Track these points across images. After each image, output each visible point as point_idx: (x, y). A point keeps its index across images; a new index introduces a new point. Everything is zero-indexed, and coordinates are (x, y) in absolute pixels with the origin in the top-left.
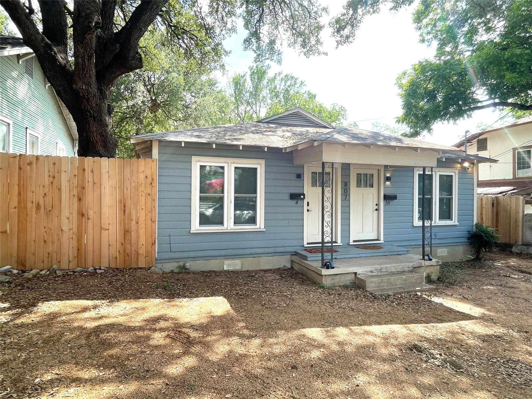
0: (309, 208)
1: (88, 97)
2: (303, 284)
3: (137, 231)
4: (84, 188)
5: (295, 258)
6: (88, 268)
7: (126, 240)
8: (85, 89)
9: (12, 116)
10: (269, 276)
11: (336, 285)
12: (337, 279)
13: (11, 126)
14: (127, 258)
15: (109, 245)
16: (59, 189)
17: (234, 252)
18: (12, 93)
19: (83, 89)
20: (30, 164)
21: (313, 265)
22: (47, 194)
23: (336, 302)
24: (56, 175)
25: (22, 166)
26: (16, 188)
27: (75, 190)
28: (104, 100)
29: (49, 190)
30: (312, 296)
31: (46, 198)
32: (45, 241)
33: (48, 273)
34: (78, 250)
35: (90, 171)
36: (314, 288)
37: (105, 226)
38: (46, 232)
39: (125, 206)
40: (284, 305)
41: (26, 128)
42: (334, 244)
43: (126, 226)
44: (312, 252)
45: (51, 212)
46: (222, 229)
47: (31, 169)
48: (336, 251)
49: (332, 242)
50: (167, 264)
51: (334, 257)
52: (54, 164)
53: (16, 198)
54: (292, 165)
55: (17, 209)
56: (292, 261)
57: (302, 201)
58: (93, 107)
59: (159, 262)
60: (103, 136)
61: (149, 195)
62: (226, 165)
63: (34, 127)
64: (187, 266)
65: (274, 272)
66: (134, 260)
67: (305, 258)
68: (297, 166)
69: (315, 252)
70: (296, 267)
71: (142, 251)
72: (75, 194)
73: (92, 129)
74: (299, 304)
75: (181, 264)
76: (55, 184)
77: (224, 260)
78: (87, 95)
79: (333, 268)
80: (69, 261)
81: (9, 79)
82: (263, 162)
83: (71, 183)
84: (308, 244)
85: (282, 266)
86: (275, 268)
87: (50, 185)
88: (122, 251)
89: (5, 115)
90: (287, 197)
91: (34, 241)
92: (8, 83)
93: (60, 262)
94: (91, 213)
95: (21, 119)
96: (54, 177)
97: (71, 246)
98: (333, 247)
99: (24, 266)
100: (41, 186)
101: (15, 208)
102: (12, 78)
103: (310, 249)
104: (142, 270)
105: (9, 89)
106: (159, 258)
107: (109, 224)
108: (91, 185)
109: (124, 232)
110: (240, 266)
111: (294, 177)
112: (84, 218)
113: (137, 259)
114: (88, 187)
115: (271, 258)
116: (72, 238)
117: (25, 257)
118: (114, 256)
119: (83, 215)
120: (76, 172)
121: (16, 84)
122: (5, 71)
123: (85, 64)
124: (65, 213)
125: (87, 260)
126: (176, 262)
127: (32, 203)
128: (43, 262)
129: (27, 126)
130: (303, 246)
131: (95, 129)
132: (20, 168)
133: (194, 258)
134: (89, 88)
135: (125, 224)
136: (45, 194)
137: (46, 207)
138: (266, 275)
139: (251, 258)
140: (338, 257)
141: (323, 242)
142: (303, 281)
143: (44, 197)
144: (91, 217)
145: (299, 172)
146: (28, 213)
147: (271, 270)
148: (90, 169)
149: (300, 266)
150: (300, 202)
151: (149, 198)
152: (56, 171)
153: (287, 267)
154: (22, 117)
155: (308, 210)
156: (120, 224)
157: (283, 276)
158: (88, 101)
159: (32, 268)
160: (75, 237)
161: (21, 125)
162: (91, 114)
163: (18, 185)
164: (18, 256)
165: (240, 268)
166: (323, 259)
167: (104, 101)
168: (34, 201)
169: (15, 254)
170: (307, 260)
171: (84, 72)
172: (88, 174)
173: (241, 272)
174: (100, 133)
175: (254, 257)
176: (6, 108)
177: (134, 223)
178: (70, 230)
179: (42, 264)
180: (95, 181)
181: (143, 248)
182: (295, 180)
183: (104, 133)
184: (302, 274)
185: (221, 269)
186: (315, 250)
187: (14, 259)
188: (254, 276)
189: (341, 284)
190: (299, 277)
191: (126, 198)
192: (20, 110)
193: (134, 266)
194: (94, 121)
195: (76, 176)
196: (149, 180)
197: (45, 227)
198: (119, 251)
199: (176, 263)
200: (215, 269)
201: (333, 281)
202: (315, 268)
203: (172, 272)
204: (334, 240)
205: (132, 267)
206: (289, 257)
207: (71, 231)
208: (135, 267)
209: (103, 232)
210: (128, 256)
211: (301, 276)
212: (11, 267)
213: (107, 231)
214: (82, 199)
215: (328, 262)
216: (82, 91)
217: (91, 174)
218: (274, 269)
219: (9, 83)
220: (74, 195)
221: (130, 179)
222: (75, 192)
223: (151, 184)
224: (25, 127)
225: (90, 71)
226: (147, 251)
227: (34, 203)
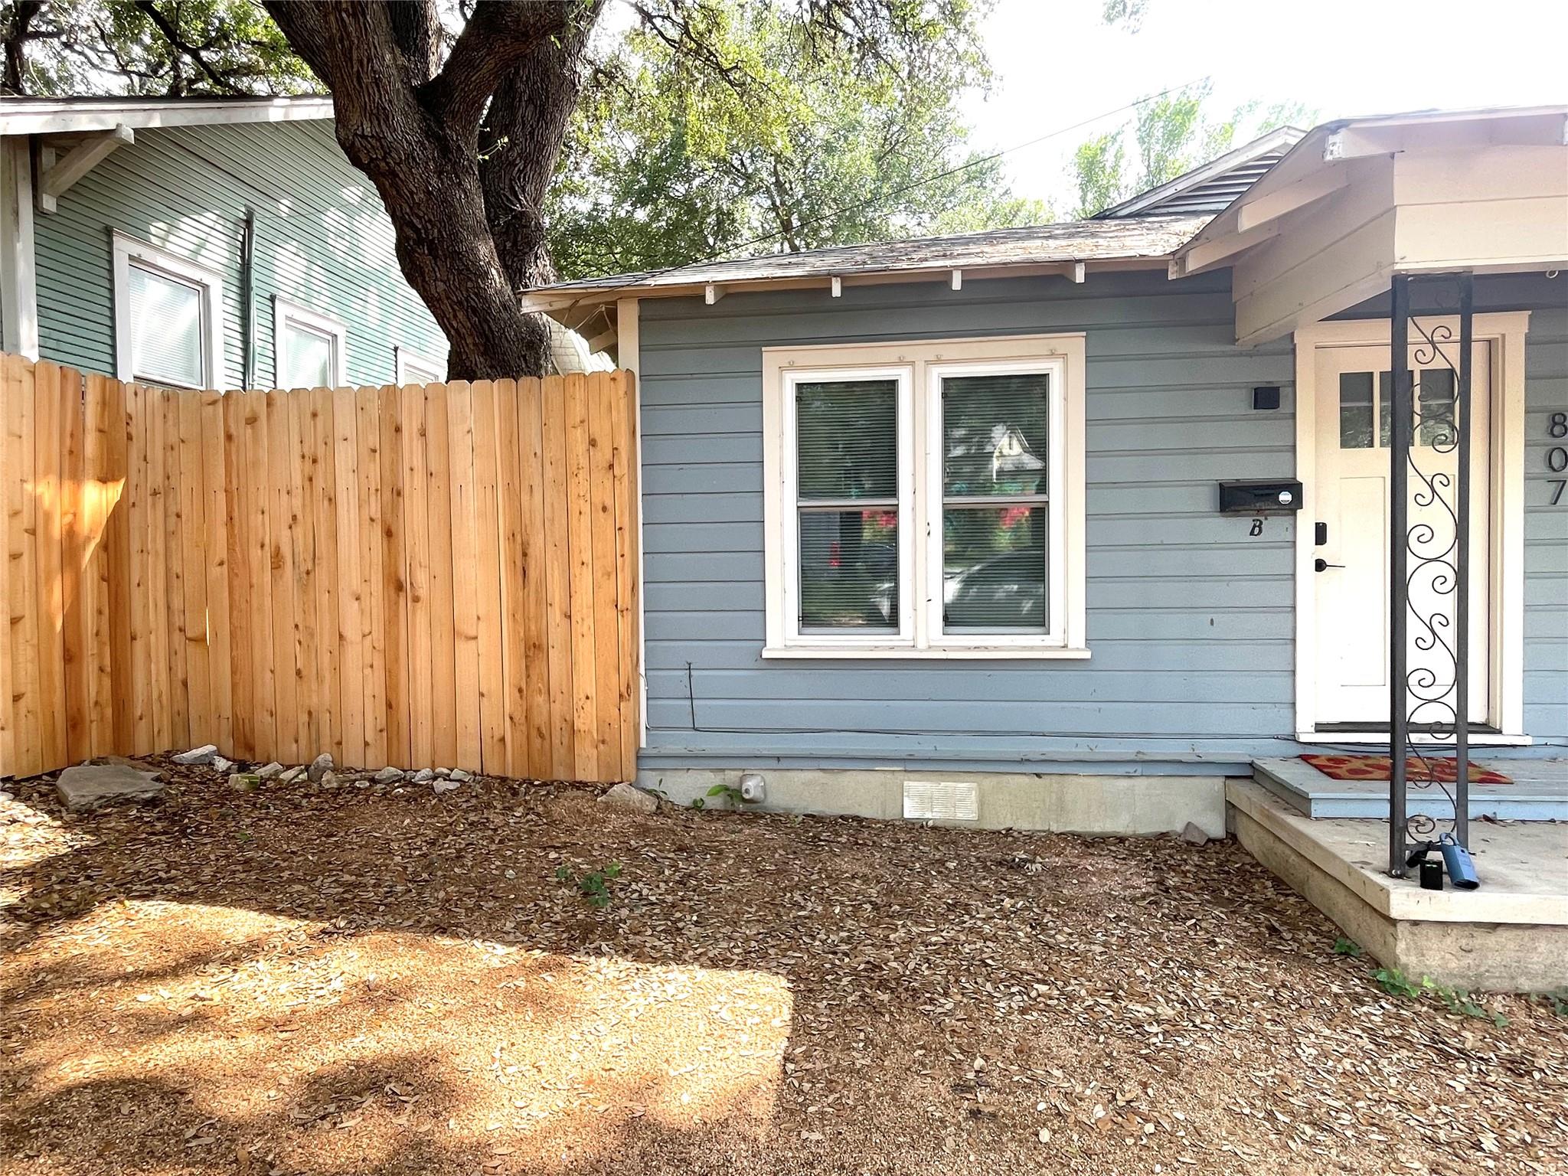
0: (1323, 552)
1: (388, 164)
2: (1273, 951)
3: (570, 648)
4: (399, 494)
5: (1247, 795)
6: (416, 771)
7: (534, 678)
8: (373, 137)
9: (346, 315)
10: (1100, 873)
11: (1489, 984)
12: (1500, 952)
13: (341, 341)
14: (537, 742)
15: (482, 695)
16: (330, 500)
17: (948, 747)
18: (344, 249)
19: (363, 136)
20: (252, 421)
21: (1336, 850)
22: (300, 517)
23: (1489, 1142)
24: (321, 452)
25: (233, 431)
26: (222, 497)
27: (373, 498)
28: (457, 177)
29: (304, 505)
30: (1308, 1052)
31: (298, 530)
32: (298, 673)
33: (304, 776)
34: (389, 706)
35: (415, 430)
36: (1335, 989)
37: (467, 627)
38: (300, 643)
39: (525, 555)
40: (1099, 1112)
41: (396, 349)
42: (1473, 739)
43: (533, 628)
44: (1342, 770)
45: (312, 575)
46: (892, 648)
47: (256, 439)
48: (1491, 778)
49: (1461, 725)
50: (680, 773)
51: (1473, 811)
52: (315, 415)
53: (221, 533)
54: (1228, 348)
55: (225, 566)
56: (1230, 806)
57: (1285, 521)
58: (419, 205)
59: (652, 764)
60: (474, 311)
61: (604, 509)
62: (904, 377)
63: (422, 347)
64: (747, 791)
65: (1132, 855)
66: (559, 753)
67: (1299, 802)
68: (1257, 351)
69: (1356, 774)
70: (1251, 839)
71: (586, 721)
72: (374, 517)
73: (433, 287)
74: (1200, 1117)
75: (731, 778)
76: (319, 483)
77: (900, 776)
78: (384, 159)
79: (1471, 886)
80: (366, 744)
81: (332, 209)
82: (1075, 344)
83: (363, 477)
84: (1320, 728)
85: (1179, 827)
86: (1143, 830)
87: (307, 483)
88: (519, 717)
89: (320, 311)
90: (1207, 499)
91: (272, 672)
92: (327, 219)
93: (339, 743)
94: (421, 578)
95: (379, 323)
96: (315, 461)
97: (368, 692)
98: (1471, 753)
99: (251, 749)
100: (284, 493)
101: (221, 564)
102: (345, 207)
103: (1332, 753)
104: (580, 793)
105: (331, 235)
106: (654, 752)
107: (479, 618)
108: (419, 478)
109: (527, 648)
110: (975, 807)
111: (1241, 403)
112: (402, 595)
113: (571, 749)
114: (414, 486)
115: (1124, 783)
116: (372, 666)
117: (252, 720)
118: (497, 736)
119: (399, 587)
120: (373, 440)
121: (355, 223)
122: (317, 186)
123: (349, 35)
124: (351, 577)
125: (416, 741)
126: (712, 770)
127: (262, 546)
128: (297, 741)
129: (398, 344)
130: (1293, 738)
131: (441, 286)
132: (229, 437)
133: (778, 758)
134: (384, 127)
135: (526, 618)
136: (294, 518)
137: (296, 560)
138: (1086, 863)
139: (1025, 780)
140: (1503, 812)
141: (1397, 724)
142: (1273, 930)
143: (290, 527)
144: (423, 593)
145: (1266, 374)
146: (254, 581)
147: (1121, 840)
148: (416, 426)
149: (1269, 841)
150: (1273, 526)
151: (605, 522)
152: (320, 441)
153: (1201, 832)
154: (379, 317)
155: (1320, 565)
156: (510, 617)
157: (1172, 880)
158: (397, 184)
159: (268, 758)
160: (379, 663)
161: (378, 341)
162: (417, 231)
163: (226, 491)
164: (235, 715)
165: (974, 816)
166: (1397, 823)
167: (460, 184)
168: (267, 542)
169: (227, 712)
170: (1307, 815)
171: (352, 67)
172: (411, 440)
173: (979, 832)
174: (460, 303)
175: (1038, 775)
176: (324, 292)
177: (555, 616)
178: (364, 636)
179: (294, 746)
180: (433, 468)
181: (590, 708)
182: (1245, 418)
183: (475, 301)
184: (1278, 882)
185: (890, 815)
186: (1357, 764)
187: (226, 727)
188: (1017, 867)
189: (1525, 985)
190: (1258, 897)
191: (528, 522)
192: (372, 298)
193: (561, 774)
194: (435, 257)
195: (374, 451)
196: (603, 454)
197: (297, 626)
198: (511, 718)
199: (711, 775)
200: (864, 813)
201: (1469, 960)
202: (1349, 869)
203: (697, 807)
204: (1475, 714)
205: (555, 778)
206: (1219, 783)
207: (368, 640)
208: (562, 777)
209: (462, 646)
210: (541, 735)
211: (1270, 893)
212: (215, 748)
213: (473, 642)
214: (393, 530)
215: (1430, 846)
216: (365, 143)
217: (418, 444)
218: (1137, 837)
219: (332, 218)
220: (372, 520)
221: (539, 453)
222: (374, 510)
223: (611, 466)
224: (392, 347)
225: (370, 60)
226: (603, 724)
227: (267, 548)
